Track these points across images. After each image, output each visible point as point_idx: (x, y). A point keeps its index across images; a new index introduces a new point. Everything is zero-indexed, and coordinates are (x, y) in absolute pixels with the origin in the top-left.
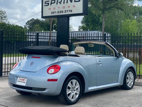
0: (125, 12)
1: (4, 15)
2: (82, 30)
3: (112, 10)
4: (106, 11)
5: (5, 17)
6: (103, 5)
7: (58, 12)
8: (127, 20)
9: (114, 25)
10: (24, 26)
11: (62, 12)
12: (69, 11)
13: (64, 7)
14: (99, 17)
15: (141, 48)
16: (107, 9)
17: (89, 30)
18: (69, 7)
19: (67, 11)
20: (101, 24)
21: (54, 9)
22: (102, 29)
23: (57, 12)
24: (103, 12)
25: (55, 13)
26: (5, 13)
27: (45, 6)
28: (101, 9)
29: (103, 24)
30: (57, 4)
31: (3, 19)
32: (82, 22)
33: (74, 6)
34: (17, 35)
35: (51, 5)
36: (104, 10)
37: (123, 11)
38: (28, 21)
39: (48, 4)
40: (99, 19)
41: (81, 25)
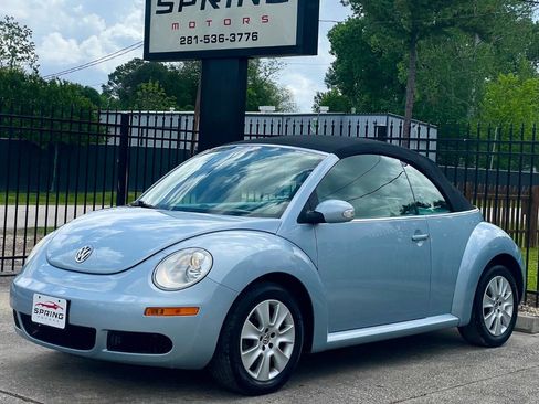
0: (497, 45)
1: (24, 43)
2: (327, 108)
3: (448, 35)
4: (421, 38)
5: (25, 49)
6: (412, 17)
7: (206, 37)
8: (502, 77)
9: (452, 97)
10: (103, 86)
11: (221, 38)
12: (245, 37)
13: (228, 22)
14: (396, 62)
15: (534, 187)
16: (425, 33)
17: (354, 110)
18: (247, 20)
19: (238, 37)
20: (403, 89)
21: (192, 25)
22: (404, 107)
23: (201, 37)
24: (411, 44)
25: (194, 41)
26: (29, 33)
27: (158, 12)
28: (401, 32)
29: (408, 90)
30: (203, 8)
31: (19, 56)
32: (330, 80)
33: (265, 19)
34: (62, 122)
35: (180, 10)
36: (413, 36)
37: (489, 42)
38: (118, 68)
39: (168, 8)
40: (397, 71)
41: (325, 90)
